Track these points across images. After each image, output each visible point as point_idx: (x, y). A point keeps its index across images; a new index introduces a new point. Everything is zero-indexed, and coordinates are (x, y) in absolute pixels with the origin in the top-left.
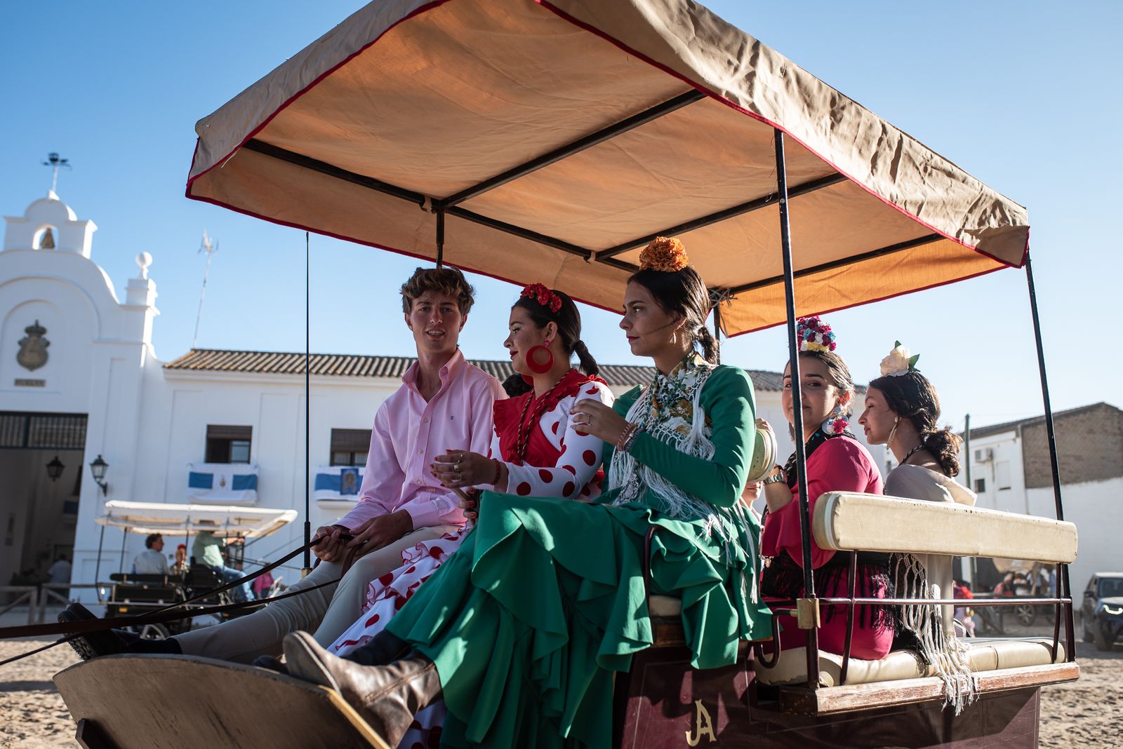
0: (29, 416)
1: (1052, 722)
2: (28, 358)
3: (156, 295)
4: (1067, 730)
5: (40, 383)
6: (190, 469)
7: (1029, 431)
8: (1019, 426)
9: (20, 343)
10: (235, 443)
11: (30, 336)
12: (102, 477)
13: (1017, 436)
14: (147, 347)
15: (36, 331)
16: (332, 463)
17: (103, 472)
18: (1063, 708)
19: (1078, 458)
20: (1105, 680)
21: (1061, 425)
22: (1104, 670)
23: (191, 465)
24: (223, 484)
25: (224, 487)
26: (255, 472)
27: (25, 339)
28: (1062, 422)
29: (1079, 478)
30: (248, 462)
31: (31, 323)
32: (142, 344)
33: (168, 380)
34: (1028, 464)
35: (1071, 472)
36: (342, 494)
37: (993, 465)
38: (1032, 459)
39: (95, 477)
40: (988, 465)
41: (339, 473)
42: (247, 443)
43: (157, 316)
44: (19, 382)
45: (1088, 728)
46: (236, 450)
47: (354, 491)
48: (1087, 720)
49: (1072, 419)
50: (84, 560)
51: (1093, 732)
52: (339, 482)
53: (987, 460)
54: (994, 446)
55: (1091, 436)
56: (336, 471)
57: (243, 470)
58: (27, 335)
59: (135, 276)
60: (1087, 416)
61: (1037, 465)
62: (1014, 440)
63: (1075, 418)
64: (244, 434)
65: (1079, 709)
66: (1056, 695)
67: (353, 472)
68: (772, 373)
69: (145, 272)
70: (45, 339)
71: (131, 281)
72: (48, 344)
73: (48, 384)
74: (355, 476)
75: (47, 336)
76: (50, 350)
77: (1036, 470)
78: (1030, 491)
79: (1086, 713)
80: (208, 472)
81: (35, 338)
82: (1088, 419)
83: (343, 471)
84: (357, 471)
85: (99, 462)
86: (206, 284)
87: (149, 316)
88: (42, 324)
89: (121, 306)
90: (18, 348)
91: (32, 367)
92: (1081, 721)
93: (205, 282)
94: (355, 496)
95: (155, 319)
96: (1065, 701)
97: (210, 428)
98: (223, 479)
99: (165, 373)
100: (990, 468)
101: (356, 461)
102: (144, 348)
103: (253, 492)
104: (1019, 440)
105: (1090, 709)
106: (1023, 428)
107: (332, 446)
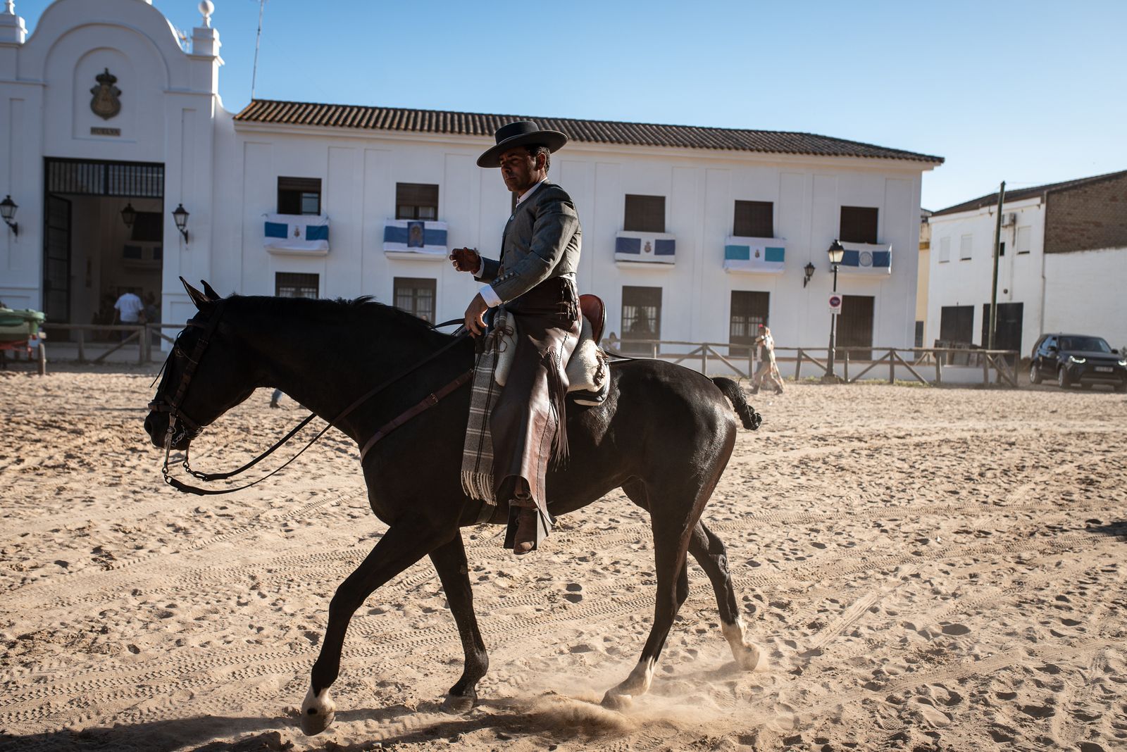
0: (107, 164)
1: (1086, 455)
2: (102, 106)
3: (220, 45)
4: (1101, 461)
5: (116, 132)
6: (265, 219)
7: (1054, 197)
8: (1045, 192)
9: (92, 91)
10: (304, 195)
11: (101, 84)
12: (184, 225)
13: (1042, 202)
14: (216, 98)
15: (106, 79)
16: (398, 217)
17: (185, 220)
18: (1091, 445)
19: (1098, 225)
20: (1118, 426)
21: (1086, 192)
22: (1114, 418)
23: (267, 215)
24: (297, 234)
25: (299, 237)
26: (327, 223)
27: (96, 87)
28: (1087, 189)
29: (1096, 244)
30: (319, 213)
31: (102, 71)
32: (212, 95)
33: (237, 131)
34: (1050, 230)
35: (1089, 238)
36: (409, 246)
37: (1015, 230)
38: (1054, 225)
39: (178, 225)
40: (1011, 229)
41: (406, 226)
42: (316, 195)
43: (222, 66)
44: (95, 131)
45: (1117, 459)
46: (307, 201)
47: (420, 244)
48: (1113, 454)
49: (1097, 186)
50: (172, 303)
51: (1122, 462)
52: (406, 235)
53: (1010, 225)
54: (1018, 212)
55: (1113, 203)
56: (403, 224)
57: (316, 221)
58: (98, 84)
59: (199, 25)
60: (1112, 183)
61: (1058, 230)
62: (1039, 206)
63: (1100, 185)
64: (314, 186)
65: (1104, 446)
66: (1082, 436)
67: (419, 226)
68: (816, 136)
69: (209, 20)
70: (116, 88)
71: (195, 30)
72: (119, 93)
73: (123, 132)
74: (421, 230)
75: (118, 85)
76: (122, 98)
77: (1056, 236)
78: (1048, 256)
79: (1111, 449)
80: (283, 222)
81: (105, 87)
82: (1113, 186)
83: (409, 224)
84: (423, 224)
85: (180, 211)
86: (261, 32)
87: (216, 65)
88: (111, 72)
89: (188, 56)
90: (91, 96)
91: (106, 116)
92: (1109, 455)
93: (259, 30)
94: (421, 249)
95: (221, 68)
96: (1091, 440)
97: (282, 181)
98: (297, 229)
99: (235, 125)
100: (1012, 233)
101: (420, 215)
102: (213, 98)
103: (325, 242)
104: (1043, 206)
105: (1114, 447)
106: (1049, 194)
107: (398, 199)
